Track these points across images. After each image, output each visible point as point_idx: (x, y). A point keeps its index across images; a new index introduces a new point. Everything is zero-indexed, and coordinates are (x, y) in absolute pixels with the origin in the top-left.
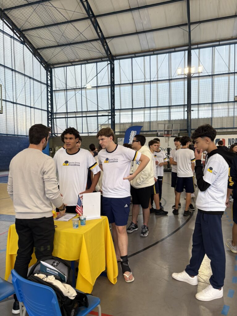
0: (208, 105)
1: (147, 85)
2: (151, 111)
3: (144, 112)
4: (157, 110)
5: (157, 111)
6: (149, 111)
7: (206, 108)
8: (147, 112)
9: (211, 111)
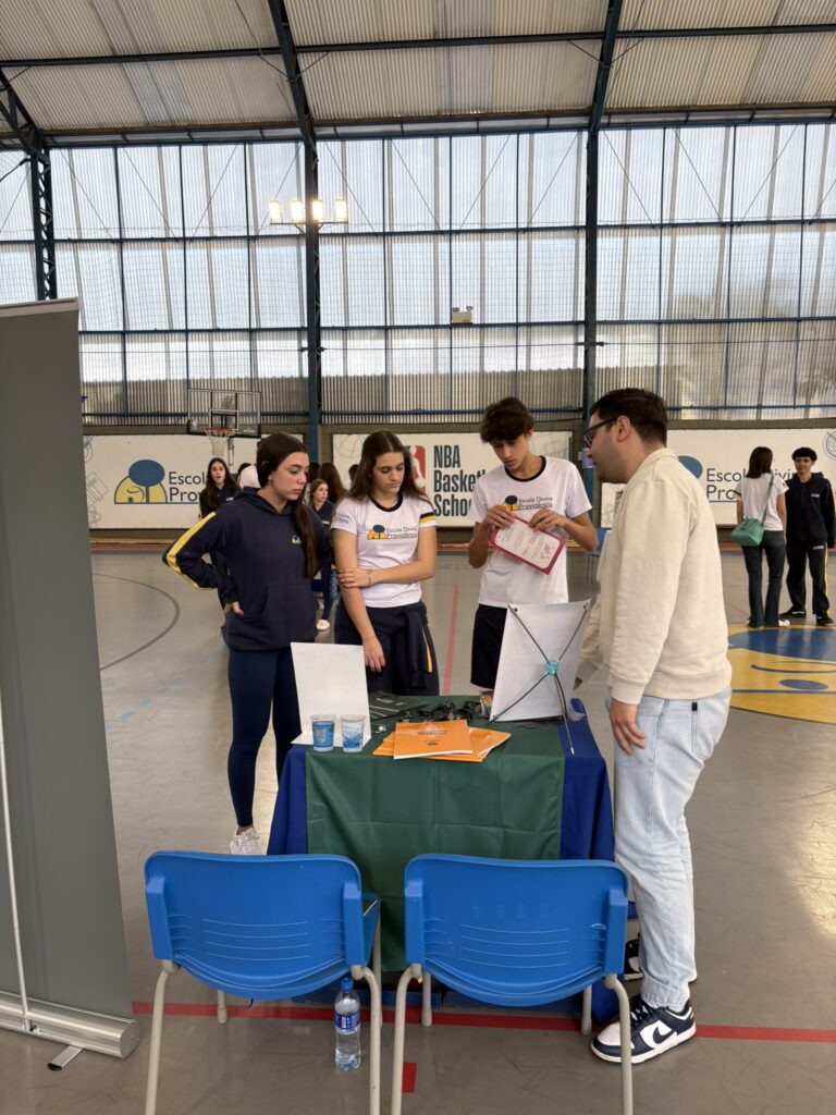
0: (374, 332)
1: (175, 253)
2: (190, 343)
3: (167, 347)
4: (211, 341)
5: (211, 346)
6: (184, 344)
7: (368, 342)
8: (177, 345)
9: (384, 352)
